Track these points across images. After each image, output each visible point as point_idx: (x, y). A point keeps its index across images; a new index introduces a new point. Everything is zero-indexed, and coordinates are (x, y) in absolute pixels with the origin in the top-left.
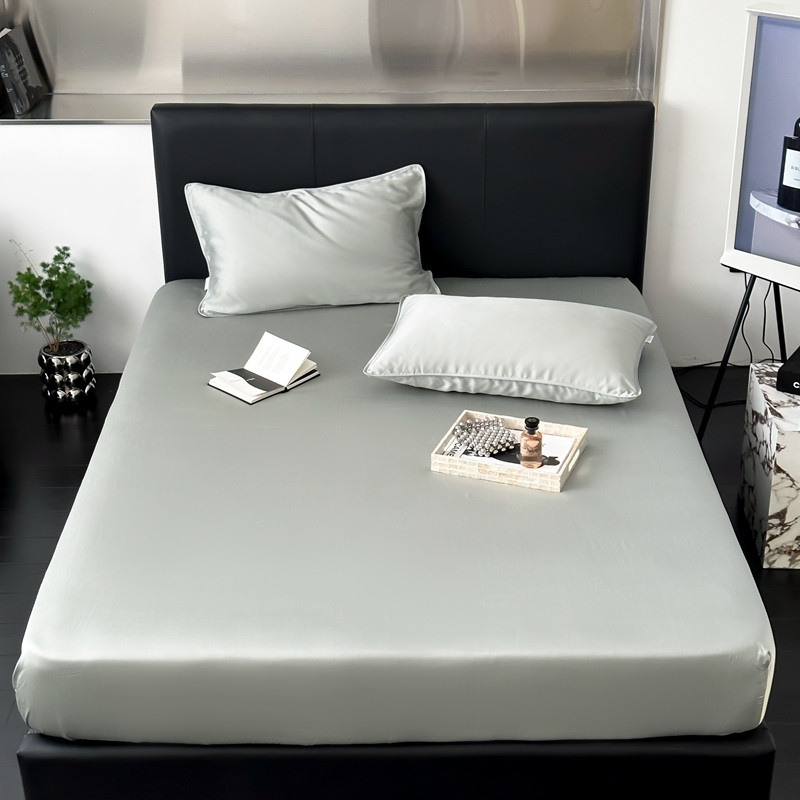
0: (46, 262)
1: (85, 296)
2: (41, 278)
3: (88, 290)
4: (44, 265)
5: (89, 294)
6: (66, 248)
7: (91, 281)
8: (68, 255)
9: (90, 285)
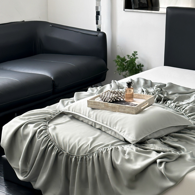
0: (129, 55)
1: (140, 69)
2: (126, 60)
3: (142, 67)
4: (128, 56)
5: (142, 69)
6: (137, 52)
7: (144, 65)
8: (137, 54)
9: (143, 66)
